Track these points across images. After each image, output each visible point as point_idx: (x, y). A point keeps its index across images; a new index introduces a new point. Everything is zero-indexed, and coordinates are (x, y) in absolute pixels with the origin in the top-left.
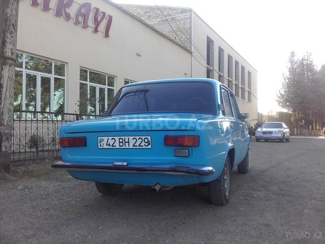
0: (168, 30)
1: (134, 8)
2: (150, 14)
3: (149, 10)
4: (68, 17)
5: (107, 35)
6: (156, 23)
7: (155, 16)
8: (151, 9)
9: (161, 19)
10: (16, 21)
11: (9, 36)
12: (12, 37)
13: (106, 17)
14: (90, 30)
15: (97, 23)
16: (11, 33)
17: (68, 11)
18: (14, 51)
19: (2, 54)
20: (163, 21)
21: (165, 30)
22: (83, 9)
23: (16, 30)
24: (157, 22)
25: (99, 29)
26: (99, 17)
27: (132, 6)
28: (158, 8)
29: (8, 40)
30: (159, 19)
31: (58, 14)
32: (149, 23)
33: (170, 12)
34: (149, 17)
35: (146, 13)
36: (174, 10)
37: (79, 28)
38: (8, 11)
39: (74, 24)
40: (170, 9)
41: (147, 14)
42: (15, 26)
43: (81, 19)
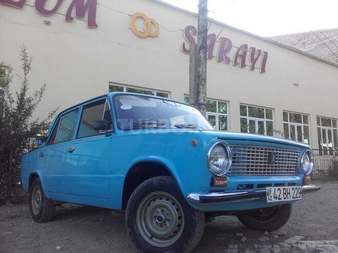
0: (327, 53)
1: (287, 38)
2: (304, 41)
3: (303, 36)
4: (228, 61)
5: (263, 70)
6: (311, 48)
7: (310, 41)
8: (306, 35)
9: (318, 43)
10: (206, 76)
11: (202, 88)
12: (204, 88)
13: (261, 54)
14: (247, 68)
15: (254, 61)
16: (203, 85)
17: (228, 55)
18: (205, 98)
19: (197, 101)
20: (320, 45)
21: (324, 54)
22: (241, 51)
23: (205, 83)
24: (313, 48)
25: (255, 66)
26: (255, 55)
27: (284, 37)
28: (314, 33)
29: (201, 91)
30: (316, 44)
31: (220, 60)
32: (304, 51)
33: (327, 35)
34: (304, 44)
35: (299, 40)
36: (332, 31)
37: (238, 69)
38: (200, 69)
39: (234, 66)
40: (327, 31)
41: (302, 42)
42: (205, 80)
43: (239, 60)
